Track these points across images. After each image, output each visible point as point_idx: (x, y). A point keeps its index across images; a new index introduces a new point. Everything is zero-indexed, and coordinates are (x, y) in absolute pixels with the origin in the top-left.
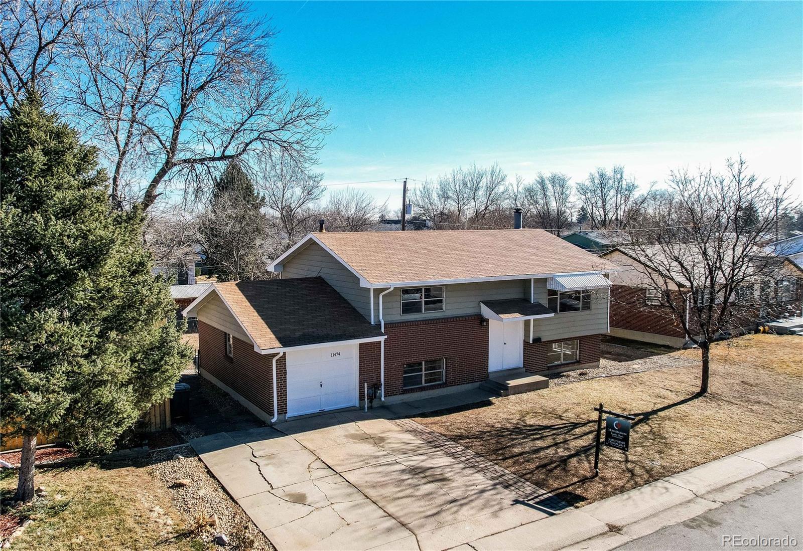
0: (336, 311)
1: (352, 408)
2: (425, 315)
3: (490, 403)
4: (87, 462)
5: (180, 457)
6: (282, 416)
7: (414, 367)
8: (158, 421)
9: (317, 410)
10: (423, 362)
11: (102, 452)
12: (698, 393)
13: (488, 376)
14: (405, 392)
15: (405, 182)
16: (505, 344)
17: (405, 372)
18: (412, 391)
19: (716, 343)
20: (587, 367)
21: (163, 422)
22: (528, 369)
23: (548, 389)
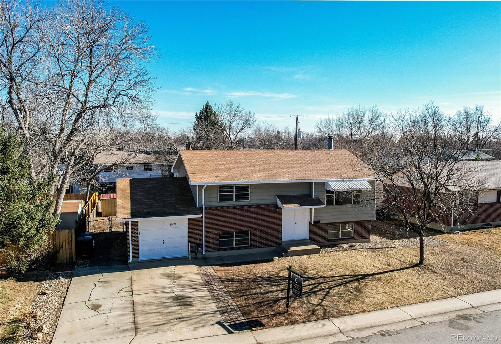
0: (179, 198)
1: (184, 258)
2: (234, 202)
3: (272, 260)
4: (10, 277)
5: (61, 278)
6: (135, 260)
7: (227, 235)
8: (68, 257)
9: (161, 257)
10: (234, 232)
11: (20, 271)
12: (416, 264)
13: (281, 244)
14: (219, 250)
15: (297, 117)
16: (296, 223)
17: (221, 238)
18: (225, 249)
19: (474, 230)
20: (359, 242)
21: (71, 258)
22: (312, 241)
23: (319, 254)
